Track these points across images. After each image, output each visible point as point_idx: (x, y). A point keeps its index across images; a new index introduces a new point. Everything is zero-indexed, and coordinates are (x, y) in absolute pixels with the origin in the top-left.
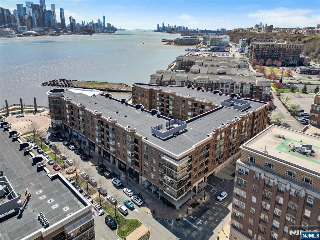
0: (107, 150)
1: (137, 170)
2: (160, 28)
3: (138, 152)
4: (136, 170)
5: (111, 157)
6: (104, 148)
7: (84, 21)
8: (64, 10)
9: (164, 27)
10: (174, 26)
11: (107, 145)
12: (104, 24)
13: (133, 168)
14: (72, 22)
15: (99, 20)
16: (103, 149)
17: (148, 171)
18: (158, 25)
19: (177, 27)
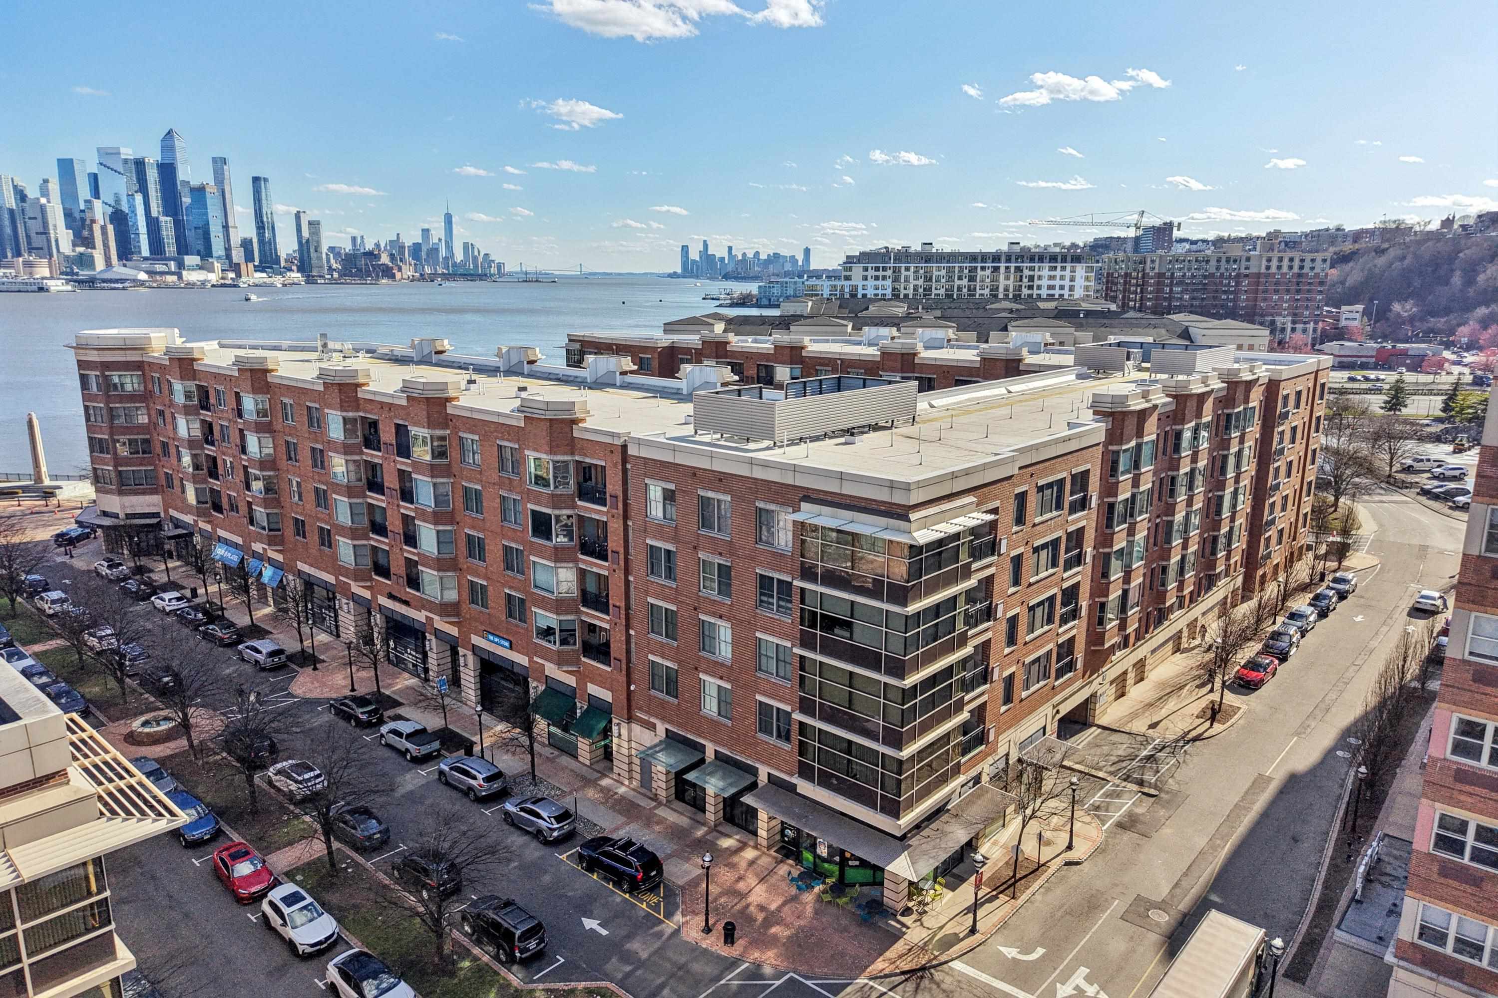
0: (406, 603)
1: (601, 685)
2: (694, 261)
3: (605, 559)
4: (593, 689)
5: (432, 643)
6: (391, 596)
7: (362, 237)
8: (270, 185)
9: (707, 257)
10: (750, 255)
11: (402, 572)
12: (449, 247)
13: (571, 681)
14: (306, 234)
15: (426, 232)
16: (381, 608)
17: (679, 662)
18: (685, 249)
19: (763, 257)
